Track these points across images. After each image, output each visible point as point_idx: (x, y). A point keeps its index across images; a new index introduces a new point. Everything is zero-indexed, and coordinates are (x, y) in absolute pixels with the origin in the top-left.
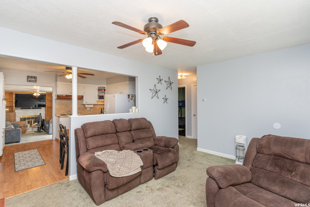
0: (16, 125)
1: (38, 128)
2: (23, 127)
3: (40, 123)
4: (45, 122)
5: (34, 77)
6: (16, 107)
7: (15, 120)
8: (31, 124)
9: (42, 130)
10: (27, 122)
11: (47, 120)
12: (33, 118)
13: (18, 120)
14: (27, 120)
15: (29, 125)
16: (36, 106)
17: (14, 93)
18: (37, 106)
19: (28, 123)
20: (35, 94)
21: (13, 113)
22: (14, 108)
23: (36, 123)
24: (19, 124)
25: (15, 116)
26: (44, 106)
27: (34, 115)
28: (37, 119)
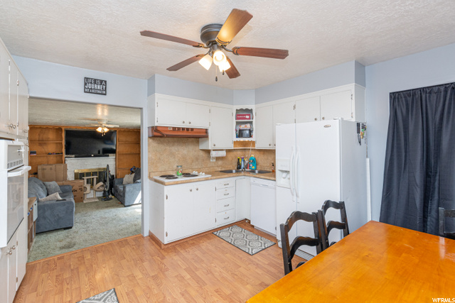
0: (67, 188)
1: (104, 191)
2: (79, 191)
3: (108, 183)
4: (116, 181)
5: (101, 81)
6: (67, 154)
7: (65, 178)
8: (92, 185)
9: (110, 196)
10: (86, 181)
11: (118, 177)
12: (94, 173)
13: (71, 177)
14: (85, 178)
15: (88, 187)
16: (99, 152)
17: (63, 129)
18: (101, 153)
19: (87, 183)
20: (99, 130)
21: (62, 165)
22: (64, 155)
23: (101, 183)
24: (71, 184)
25: (65, 169)
26: (113, 151)
27: (97, 167)
28: (102, 175)
